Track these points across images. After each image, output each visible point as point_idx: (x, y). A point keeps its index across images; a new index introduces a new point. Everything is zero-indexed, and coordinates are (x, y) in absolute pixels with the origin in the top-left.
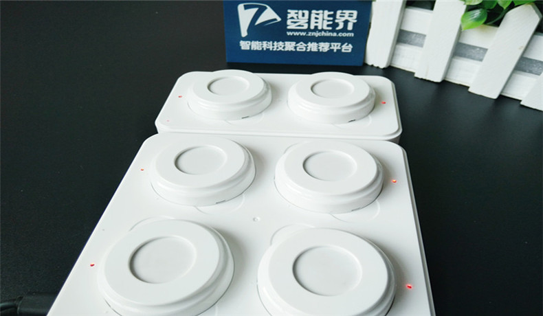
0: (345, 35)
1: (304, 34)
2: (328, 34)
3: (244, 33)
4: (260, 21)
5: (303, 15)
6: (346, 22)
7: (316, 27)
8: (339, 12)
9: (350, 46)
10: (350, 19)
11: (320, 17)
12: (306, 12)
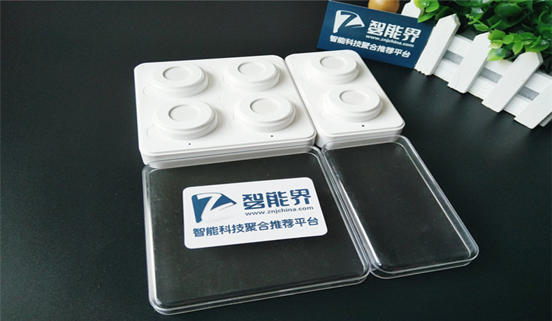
0: (407, 45)
1: (378, 39)
2: (395, 42)
3: (335, 31)
4: (349, 24)
5: (382, 26)
6: (411, 37)
7: (388, 36)
8: (408, 29)
9: (409, 53)
10: (414, 35)
11: (393, 30)
12: (384, 25)
